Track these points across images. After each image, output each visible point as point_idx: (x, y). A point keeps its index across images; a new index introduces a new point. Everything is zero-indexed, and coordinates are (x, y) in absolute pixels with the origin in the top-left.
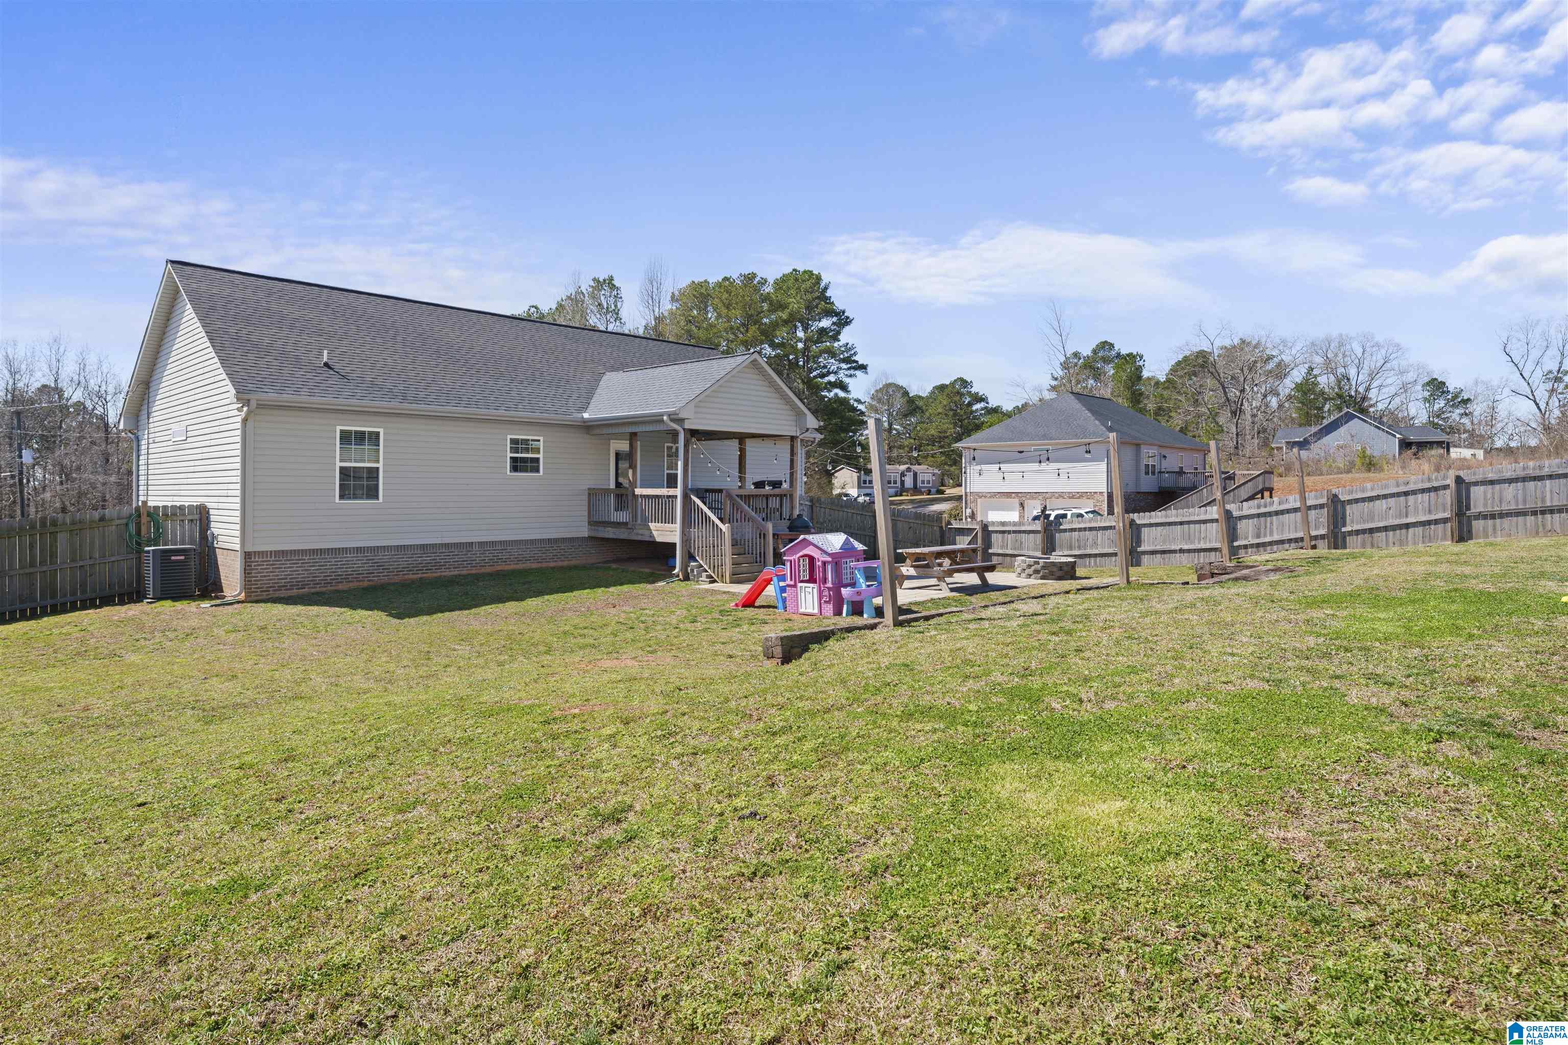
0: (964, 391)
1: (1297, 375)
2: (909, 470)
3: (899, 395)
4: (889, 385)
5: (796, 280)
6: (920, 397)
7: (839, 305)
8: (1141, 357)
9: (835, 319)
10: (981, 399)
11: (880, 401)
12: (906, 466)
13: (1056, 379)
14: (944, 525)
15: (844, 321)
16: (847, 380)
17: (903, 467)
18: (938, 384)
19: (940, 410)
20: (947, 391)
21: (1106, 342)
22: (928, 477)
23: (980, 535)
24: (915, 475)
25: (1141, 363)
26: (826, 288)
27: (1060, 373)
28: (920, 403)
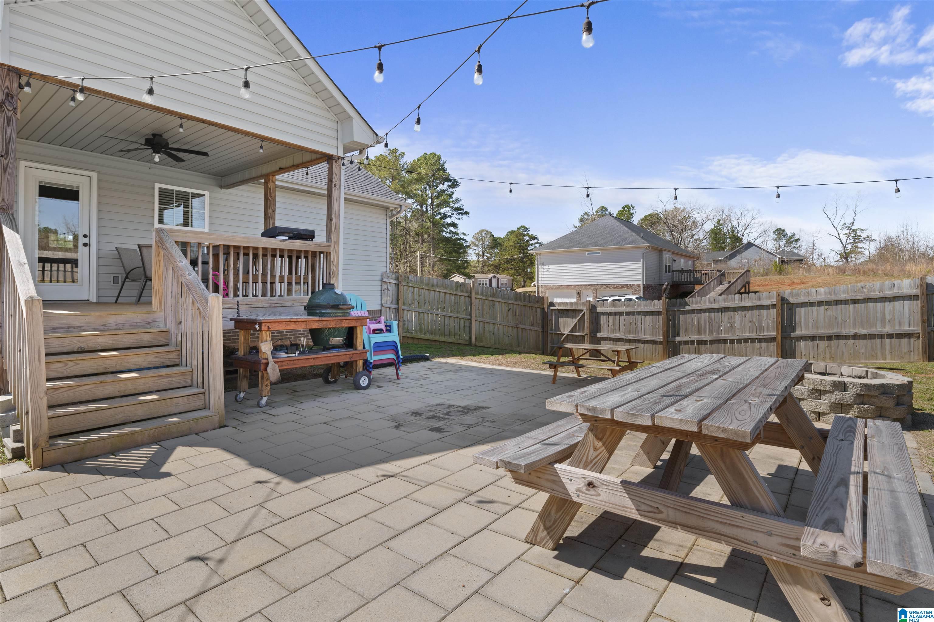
0: (525, 233)
1: (709, 226)
2: (494, 277)
3: (489, 236)
4: (482, 231)
5: (425, 158)
6: (500, 238)
7: (452, 177)
8: (633, 207)
9: (450, 183)
10: (535, 238)
11: (477, 239)
12: (493, 275)
13: (576, 227)
14: (546, 306)
15: (455, 184)
16: (457, 222)
17: (491, 276)
18: (510, 230)
19: (512, 244)
20: (515, 233)
21: (603, 207)
22: (505, 281)
23: (587, 317)
24: (498, 280)
25: (633, 211)
26: (444, 163)
27: (578, 224)
28: (500, 241)
